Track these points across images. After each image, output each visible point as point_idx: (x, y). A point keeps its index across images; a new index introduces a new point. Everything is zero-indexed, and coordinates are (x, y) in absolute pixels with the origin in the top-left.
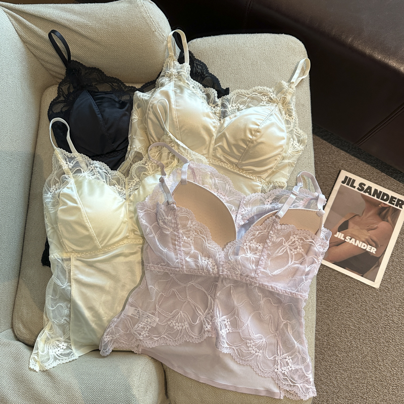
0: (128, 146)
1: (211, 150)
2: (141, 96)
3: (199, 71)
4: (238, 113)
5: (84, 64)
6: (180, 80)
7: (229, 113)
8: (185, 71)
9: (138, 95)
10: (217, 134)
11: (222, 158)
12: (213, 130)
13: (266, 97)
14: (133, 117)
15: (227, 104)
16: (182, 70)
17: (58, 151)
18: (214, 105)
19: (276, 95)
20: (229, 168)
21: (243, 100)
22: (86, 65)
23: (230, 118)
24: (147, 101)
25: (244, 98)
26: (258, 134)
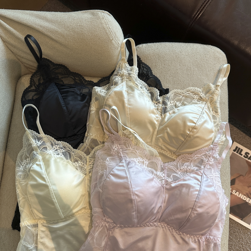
0: (85, 132)
1: (154, 139)
2: (99, 92)
3: (145, 72)
4: (176, 110)
5: (53, 61)
6: (130, 80)
7: (168, 109)
8: (135, 74)
9: (96, 91)
10: (159, 127)
11: (163, 147)
12: (156, 123)
13: (197, 95)
14: (92, 109)
15: (167, 101)
16: (132, 72)
17: (29, 132)
18: (156, 102)
19: (205, 95)
20: (169, 155)
21: (179, 98)
22: (54, 62)
23: (170, 113)
24: (104, 97)
25: (180, 97)
26: (195, 130)
